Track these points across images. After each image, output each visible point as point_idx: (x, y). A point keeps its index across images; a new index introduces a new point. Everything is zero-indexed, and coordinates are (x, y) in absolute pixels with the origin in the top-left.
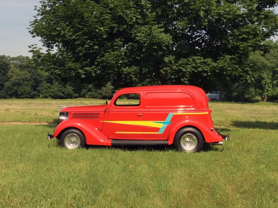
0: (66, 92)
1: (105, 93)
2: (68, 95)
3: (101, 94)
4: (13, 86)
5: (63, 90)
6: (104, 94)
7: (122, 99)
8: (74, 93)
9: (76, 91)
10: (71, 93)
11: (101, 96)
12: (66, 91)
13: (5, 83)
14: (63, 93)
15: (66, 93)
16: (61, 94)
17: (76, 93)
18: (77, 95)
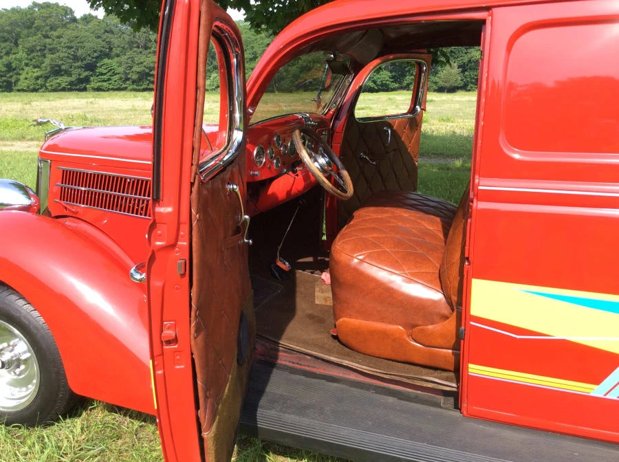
0: (379, 80)
1: (443, 81)
2: (382, 85)
3: (436, 83)
4: (301, 72)
5: (375, 78)
6: (441, 84)
7: (471, 93)
8: (392, 82)
9: (395, 79)
10: (388, 82)
11: (436, 88)
12: (379, 78)
13: (290, 68)
14: (374, 82)
15: (379, 83)
16: (372, 85)
17: (395, 81)
18: (397, 85)
